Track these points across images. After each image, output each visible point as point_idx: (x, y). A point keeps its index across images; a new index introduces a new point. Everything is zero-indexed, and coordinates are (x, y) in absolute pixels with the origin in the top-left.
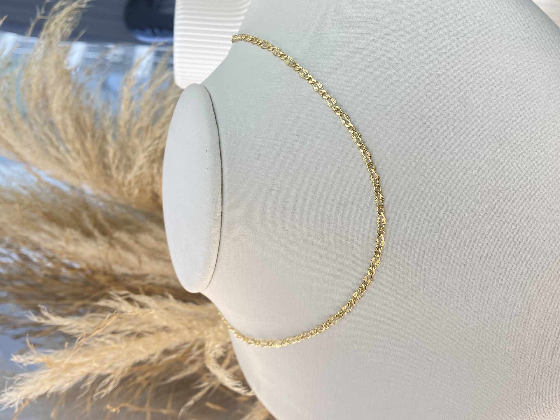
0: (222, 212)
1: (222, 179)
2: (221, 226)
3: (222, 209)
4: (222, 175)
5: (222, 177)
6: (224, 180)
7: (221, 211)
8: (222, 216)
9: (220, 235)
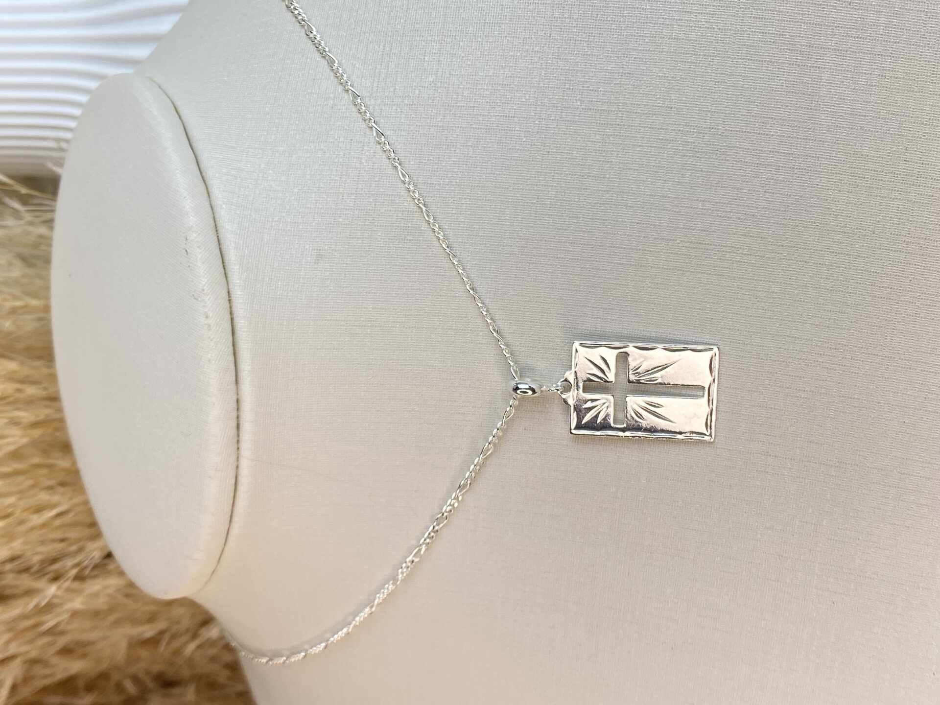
0: (238, 401)
1: (232, 319)
2: (238, 435)
3: (238, 394)
4: (231, 307)
5: (231, 313)
6: (236, 320)
7: (235, 398)
8: (238, 409)
9: (238, 458)
